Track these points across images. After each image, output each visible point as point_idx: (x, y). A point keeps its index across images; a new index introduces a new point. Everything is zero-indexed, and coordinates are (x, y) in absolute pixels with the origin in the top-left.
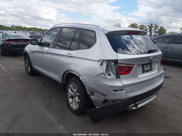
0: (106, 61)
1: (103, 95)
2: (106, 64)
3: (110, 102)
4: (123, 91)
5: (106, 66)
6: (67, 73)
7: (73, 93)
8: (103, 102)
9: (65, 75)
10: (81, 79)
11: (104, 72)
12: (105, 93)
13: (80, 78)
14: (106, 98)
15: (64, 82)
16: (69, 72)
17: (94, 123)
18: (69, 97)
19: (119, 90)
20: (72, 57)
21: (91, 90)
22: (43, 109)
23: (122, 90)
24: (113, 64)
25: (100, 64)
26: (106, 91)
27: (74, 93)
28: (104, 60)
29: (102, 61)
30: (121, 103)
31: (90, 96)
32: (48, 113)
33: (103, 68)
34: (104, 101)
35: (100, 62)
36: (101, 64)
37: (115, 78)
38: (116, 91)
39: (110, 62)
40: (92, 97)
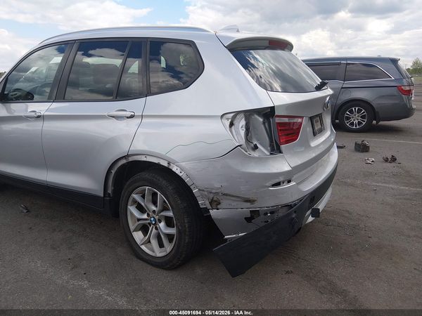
0: (242, 115)
1: (247, 201)
2: (243, 123)
3: (266, 214)
4: (292, 184)
5: (244, 127)
6: (123, 165)
7: (145, 216)
8: (246, 218)
9: (113, 172)
10: (178, 172)
11: (243, 142)
12: (251, 197)
13: (175, 169)
14: (255, 207)
15: (110, 191)
16: (131, 159)
17: (233, 277)
18: (132, 227)
19: (283, 183)
20: (132, 117)
21: (211, 196)
22: (65, 278)
23: (289, 182)
24: (261, 120)
25: (228, 123)
26: (255, 191)
27: (148, 215)
28: (238, 113)
29: (232, 114)
30: (295, 212)
31: (207, 210)
32: (85, 284)
33: (238, 133)
34: (249, 215)
35: (228, 119)
36: (231, 124)
37: (269, 154)
38: (278, 184)
39: (253, 115)
40: (213, 213)
